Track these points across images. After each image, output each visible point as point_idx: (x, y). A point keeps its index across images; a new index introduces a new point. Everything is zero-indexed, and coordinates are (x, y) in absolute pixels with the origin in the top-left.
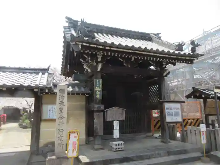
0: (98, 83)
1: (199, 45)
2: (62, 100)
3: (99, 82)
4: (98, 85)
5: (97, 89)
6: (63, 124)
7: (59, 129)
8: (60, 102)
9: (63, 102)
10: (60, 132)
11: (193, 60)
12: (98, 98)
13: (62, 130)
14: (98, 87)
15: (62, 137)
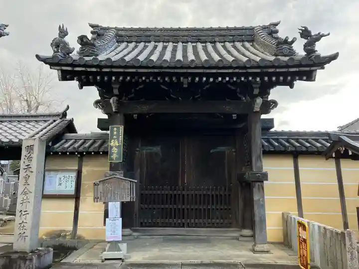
0: (115, 133)
1: (323, 36)
2: (29, 164)
3: (118, 131)
4: (115, 137)
5: (113, 143)
6: (28, 204)
7: (21, 211)
8: (26, 167)
9: (30, 166)
10: (24, 215)
11: (313, 71)
12: (113, 160)
13: (25, 213)
14: (115, 139)
15: (25, 224)
